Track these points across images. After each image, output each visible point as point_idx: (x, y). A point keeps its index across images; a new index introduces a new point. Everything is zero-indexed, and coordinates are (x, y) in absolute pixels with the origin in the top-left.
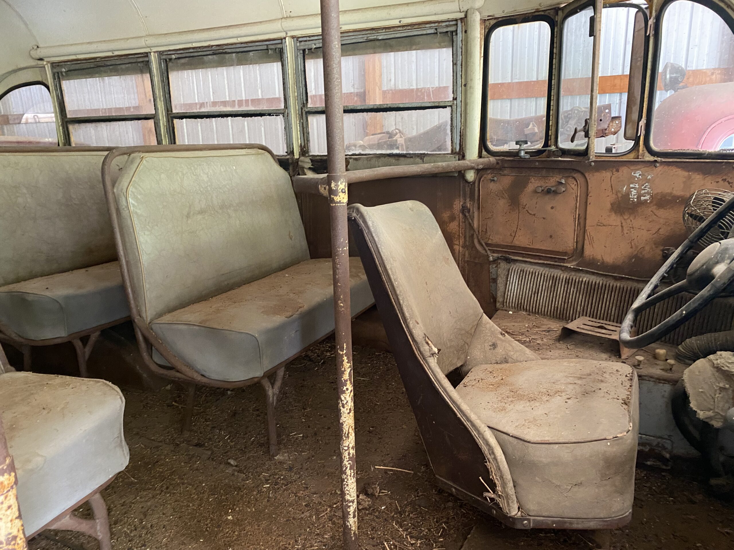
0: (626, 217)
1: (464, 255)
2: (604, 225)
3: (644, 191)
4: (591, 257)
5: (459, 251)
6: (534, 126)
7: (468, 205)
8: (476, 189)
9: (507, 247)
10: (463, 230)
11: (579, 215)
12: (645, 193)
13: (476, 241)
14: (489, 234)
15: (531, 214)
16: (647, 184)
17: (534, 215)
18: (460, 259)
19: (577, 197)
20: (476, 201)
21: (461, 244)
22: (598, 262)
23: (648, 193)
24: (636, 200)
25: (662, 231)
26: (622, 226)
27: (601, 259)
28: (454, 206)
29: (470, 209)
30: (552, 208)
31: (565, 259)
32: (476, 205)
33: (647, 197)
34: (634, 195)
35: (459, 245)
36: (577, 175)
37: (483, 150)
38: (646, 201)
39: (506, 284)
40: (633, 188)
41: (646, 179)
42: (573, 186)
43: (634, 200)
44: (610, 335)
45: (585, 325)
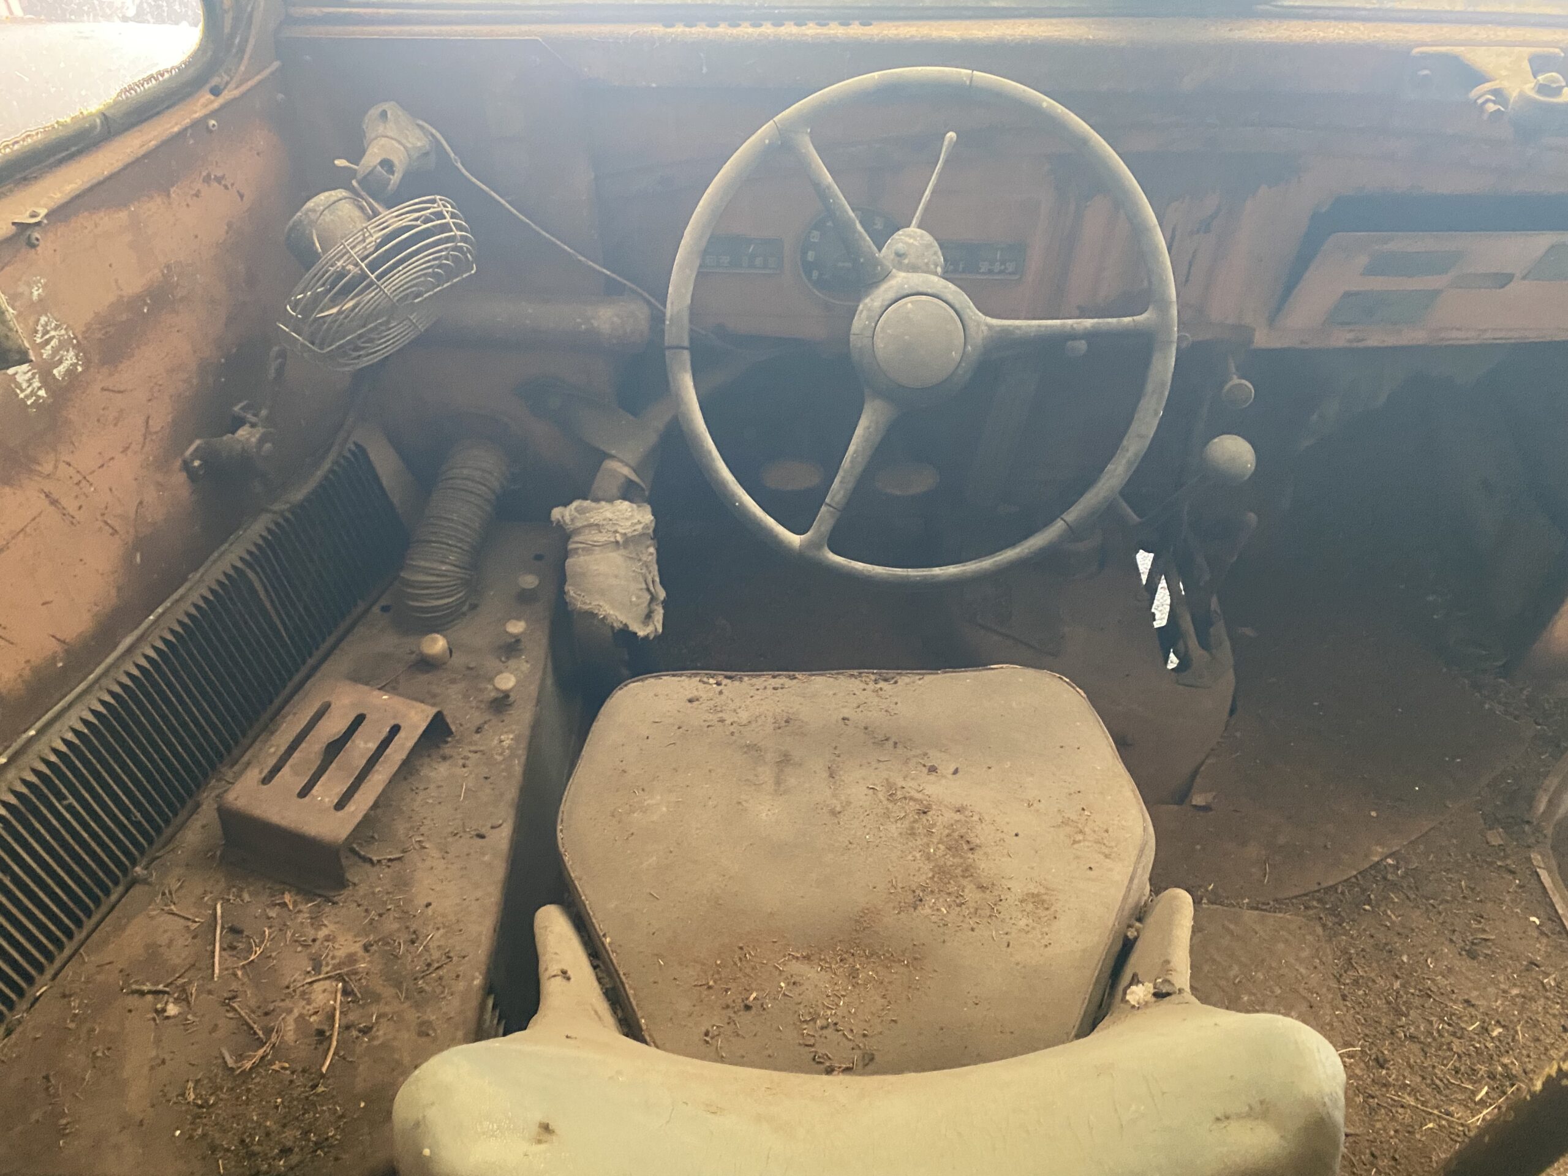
0: (48, 468)
3: (49, 347)
4: (27, 672)
12: (55, 351)
16: (43, 319)
22: (55, 664)
23: (63, 345)
24: (42, 393)
25: (156, 425)
26: (54, 502)
27: (57, 647)
33: (70, 358)
34: (29, 382)
38: (71, 372)
41: (33, 303)
43: (39, 397)
44: (395, 730)
45: (304, 793)
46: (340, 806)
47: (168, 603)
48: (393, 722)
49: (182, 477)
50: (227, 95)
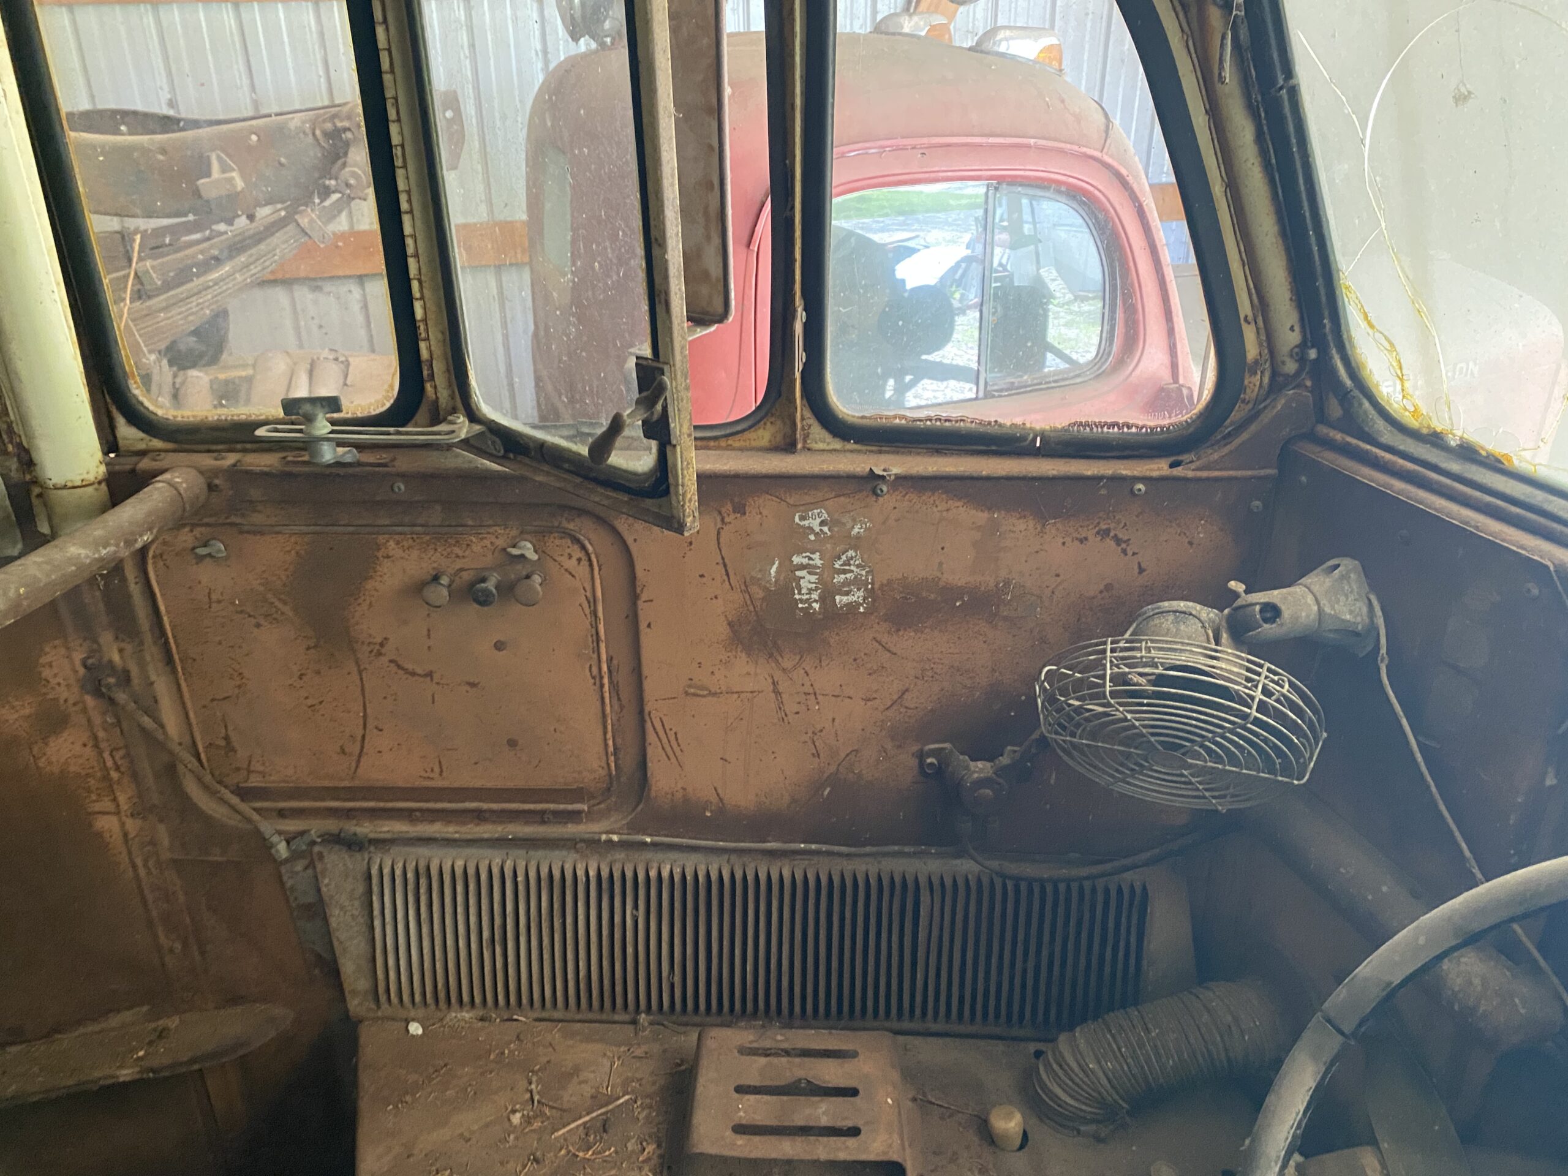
0: (787, 663)
1: (153, 843)
2: (714, 694)
3: (843, 576)
4: (679, 795)
5: (125, 835)
6: (225, 169)
7: (116, 658)
8: (135, 589)
9: (333, 792)
10: (118, 755)
11: (610, 660)
12: (846, 583)
13: (192, 788)
14: (242, 753)
15: (413, 674)
16: (851, 553)
17: (430, 675)
18: (139, 862)
19: (593, 602)
20: (148, 638)
21: (124, 806)
22: (705, 809)
23: (857, 582)
24: (816, 606)
25: (910, 700)
26: (777, 693)
27: (714, 799)
28: (46, 673)
29: (126, 673)
30: (499, 646)
31: (579, 812)
32: (152, 652)
33: (857, 596)
34: (810, 591)
35: (118, 813)
36: (585, 529)
37: (120, 421)
38: (852, 607)
39: (372, 928)
40: (802, 567)
41: (849, 536)
42: (571, 564)
43: (811, 607)
44: (854, 1132)
45: (740, 1090)
46: (741, 1129)
47: (824, 848)
48: (860, 1123)
49: (914, 762)
50: (1178, 472)
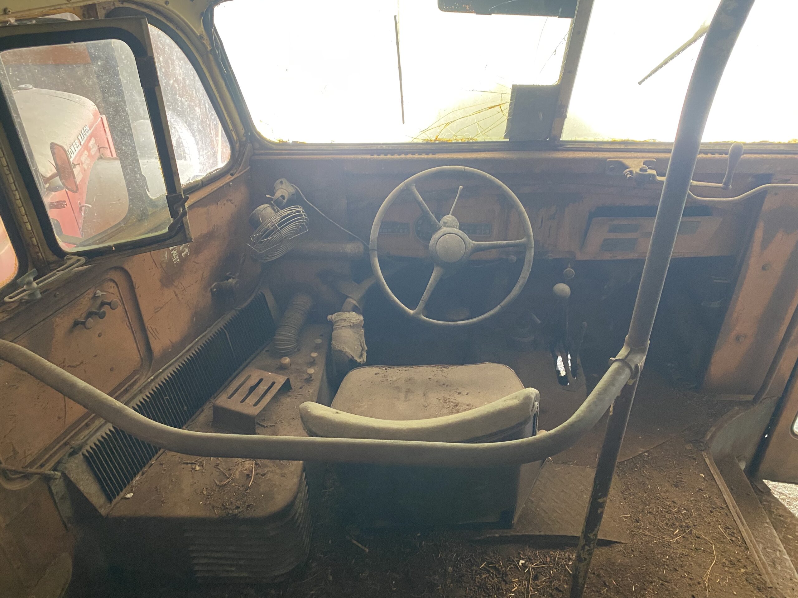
0: (176, 284)
2: (161, 308)
4: (161, 350)
12: (183, 248)
15: (77, 366)
17: (82, 363)
19: (121, 299)
22: (169, 349)
23: (186, 246)
25: (205, 275)
26: (176, 295)
27: (170, 344)
30: (100, 335)
31: (136, 380)
33: (187, 251)
34: (176, 256)
38: (186, 255)
40: (172, 250)
42: (111, 290)
43: (177, 261)
44: (273, 383)
45: (243, 401)
46: (255, 405)
47: (201, 336)
48: (272, 381)
49: (210, 294)
50: (235, 176)
